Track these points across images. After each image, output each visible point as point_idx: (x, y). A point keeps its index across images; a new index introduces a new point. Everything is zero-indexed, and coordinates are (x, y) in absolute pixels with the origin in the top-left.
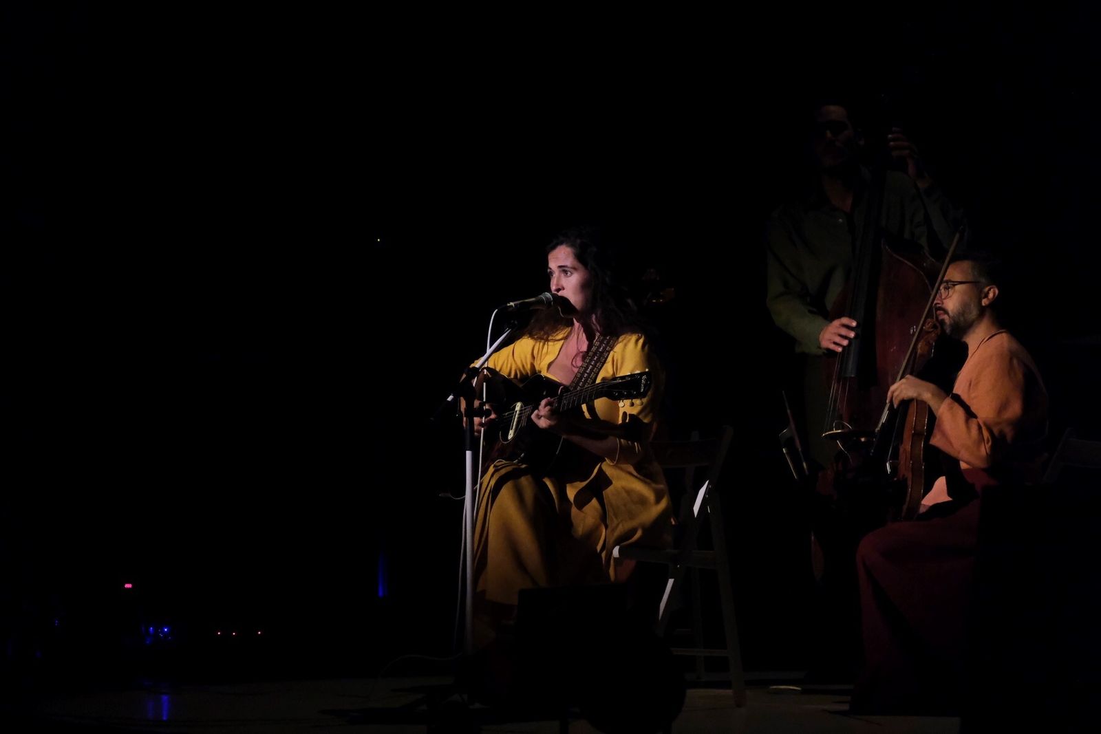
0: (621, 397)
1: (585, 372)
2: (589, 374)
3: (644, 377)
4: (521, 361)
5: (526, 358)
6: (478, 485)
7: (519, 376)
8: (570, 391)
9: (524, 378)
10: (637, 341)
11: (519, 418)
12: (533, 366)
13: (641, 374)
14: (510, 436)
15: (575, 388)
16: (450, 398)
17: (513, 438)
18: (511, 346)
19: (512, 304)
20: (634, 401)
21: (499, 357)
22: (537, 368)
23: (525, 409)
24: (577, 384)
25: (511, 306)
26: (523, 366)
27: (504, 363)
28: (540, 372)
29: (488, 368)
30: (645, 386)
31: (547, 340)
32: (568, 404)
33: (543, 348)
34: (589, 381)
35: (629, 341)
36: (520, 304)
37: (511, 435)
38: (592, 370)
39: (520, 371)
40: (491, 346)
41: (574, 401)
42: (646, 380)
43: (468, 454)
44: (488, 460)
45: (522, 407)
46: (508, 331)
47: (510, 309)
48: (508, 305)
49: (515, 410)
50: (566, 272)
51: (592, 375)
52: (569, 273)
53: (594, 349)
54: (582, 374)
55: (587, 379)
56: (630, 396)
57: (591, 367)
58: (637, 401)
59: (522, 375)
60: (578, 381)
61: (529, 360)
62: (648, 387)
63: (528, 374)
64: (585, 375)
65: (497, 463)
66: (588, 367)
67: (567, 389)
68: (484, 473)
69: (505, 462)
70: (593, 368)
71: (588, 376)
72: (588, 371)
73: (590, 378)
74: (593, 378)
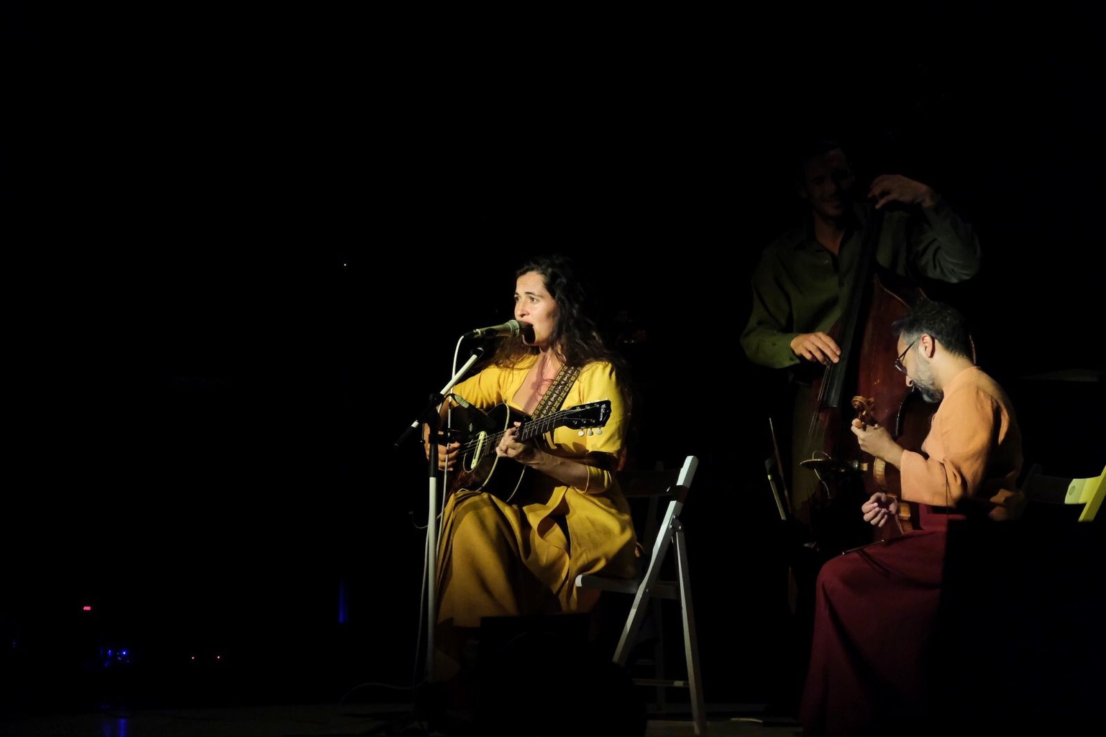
0: (580, 426)
1: (549, 399)
3: (604, 406)
4: (488, 390)
5: (492, 387)
6: (442, 514)
7: (485, 406)
8: (532, 420)
9: (490, 407)
10: (605, 368)
12: (499, 396)
13: (601, 403)
15: (539, 416)
16: (415, 424)
19: (478, 330)
20: (594, 430)
21: (465, 387)
22: (504, 398)
23: (488, 439)
25: (477, 333)
26: (489, 395)
27: (470, 392)
28: (506, 401)
29: (453, 395)
30: (604, 415)
31: (513, 368)
32: (530, 432)
33: (508, 377)
34: (554, 409)
35: (596, 368)
36: (487, 331)
38: (556, 399)
39: (486, 400)
40: (456, 372)
41: (535, 430)
42: (606, 410)
43: (432, 481)
44: (452, 489)
45: (485, 437)
46: (474, 357)
47: (476, 336)
48: (474, 331)
49: (479, 439)
50: (532, 299)
51: (557, 404)
52: (535, 301)
53: (559, 378)
54: (547, 402)
55: (551, 408)
56: (588, 425)
57: (555, 395)
58: (596, 430)
59: (488, 404)
60: (542, 410)
61: (495, 389)
62: (607, 415)
63: (493, 403)
64: (550, 403)
65: (460, 493)
66: (551, 396)
67: (529, 418)
68: (447, 501)
69: (467, 491)
70: (557, 397)
71: (552, 406)
72: (552, 399)
73: (554, 406)
74: (557, 406)
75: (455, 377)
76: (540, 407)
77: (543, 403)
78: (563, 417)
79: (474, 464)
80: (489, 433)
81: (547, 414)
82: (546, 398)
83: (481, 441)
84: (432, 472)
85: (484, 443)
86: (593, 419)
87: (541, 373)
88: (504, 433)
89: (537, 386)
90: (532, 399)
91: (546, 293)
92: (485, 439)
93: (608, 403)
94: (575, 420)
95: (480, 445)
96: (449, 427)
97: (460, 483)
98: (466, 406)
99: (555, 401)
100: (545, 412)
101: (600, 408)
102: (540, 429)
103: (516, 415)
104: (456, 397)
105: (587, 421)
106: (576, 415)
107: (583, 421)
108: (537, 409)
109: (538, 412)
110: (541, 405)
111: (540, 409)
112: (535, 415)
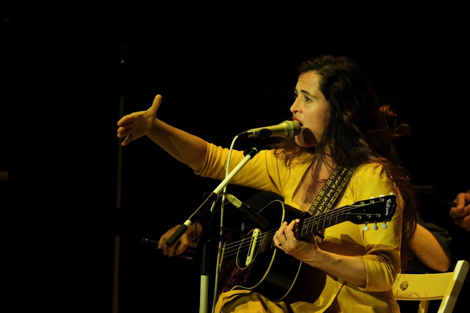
0: (364, 221)
1: (325, 195)
2: (329, 199)
3: (389, 201)
11: (257, 244)
13: (386, 198)
14: (248, 263)
15: (315, 212)
16: (187, 222)
17: (251, 264)
20: (378, 224)
23: (263, 235)
30: (390, 209)
32: (310, 229)
38: (332, 194)
41: (315, 226)
42: (391, 204)
43: (204, 279)
45: (259, 233)
49: (253, 236)
55: (327, 204)
56: (374, 220)
58: (381, 225)
60: (318, 206)
62: (393, 210)
64: (326, 199)
65: (231, 292)
72: (329, 195)
73: (330, 203)
74: (333, 203)
78: (346, 212)
79: (249, 260)
81: (323, 210)
84: (203, 270)
85: (258, 240)
86: (379, 213)
92: (259, 236)
93: (393, 198)
94: (360, 215)
95: (255, 242)
96: (221, 226)
97: (234, 280)
98: (238, 205)
99: (331, 196)
100: (320, 208)
101: (385, 203)
102: (321, 224)
104: (229, 197)
105: (371, 216)
106: (360, 210)
107: (368, 216)
108: (313, 206)
109: (314, 208)
110: (317, 201)
111: (315, 206)
112: (311, 211)
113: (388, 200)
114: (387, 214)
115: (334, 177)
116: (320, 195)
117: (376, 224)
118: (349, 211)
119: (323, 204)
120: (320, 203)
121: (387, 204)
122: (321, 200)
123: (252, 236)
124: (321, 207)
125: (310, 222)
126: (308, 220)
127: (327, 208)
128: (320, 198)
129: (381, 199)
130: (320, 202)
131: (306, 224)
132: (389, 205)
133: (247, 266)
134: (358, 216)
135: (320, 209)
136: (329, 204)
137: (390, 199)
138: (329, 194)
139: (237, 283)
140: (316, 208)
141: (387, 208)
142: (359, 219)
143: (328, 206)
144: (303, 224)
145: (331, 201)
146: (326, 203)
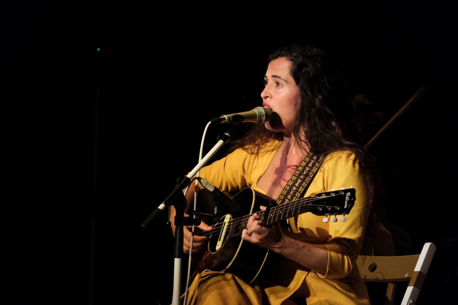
0: (325, 213)
1: (294, 185)
2: (298, 188)
4: (233, 174)
5: (237, 171)
6: (185, 294)
7: (229, 189)
8: (277, 205)
9: (235, 191)
10: (348, 157)
11: (228, 229)
12: (243, 180)
13: (346, 191)
14: (218, 248)
15: (283, 201)
16: (162, 206)
17: (221, 249)
18: (223, 160)
19: (225, 116)
21: (210, 170)
22: (248, 181)
23: (233, 221)
24: (286, 197)
25: (224, 119)
26: (234, 180)
27: (216, 174)
28: (250, 185)
29: (199, 179)
30: (349, 202)
32: (275, 217)
33: (254, 162)
34: (298, 195)
35: (340, 157)
36: (233, 117)
37: (219, 246)
38: (300, 184)
39: (231, 184)
40: (203, 156)
41: (280, 215)
42: (350, 197)
43: (177, 262)
44: (195, 270)
46: (220, 142)
47: (223, 122)
48: (221, 117)
49: (225, 222)
50: (278, 84)
51: (301, 190)
52: (280, 85)
53: (304, 164)
54: (291, 187)
55: (296, 193)
56: (334, 212)
57: (299, 181)
58: (340, 217)
59: (233, 188)
61: (240, 173)
62: (351, 203)
63: (238, 187)
64: (294, 188)
65: (204, 273)
66: (296, 181)
67: (274, 203)
68: (191, 281)
69: (211, 272)
70: (302, 183)
71: (297, 191)
72: (297, 185)
73: (299, 192)
74: (301, 192)
75: (201, 161)
76: (285, 193)
77: (288, 188)
78: (308, 203)
80: (234, 216)
81: (292, 199)
82: (291, 183)
83: (227, 224)
84: (177, 253)
85: (229, 226)
86: (338, 206)
87: (284, 159)
88: (249, 217)
89: (280, 171)
90: (276, 183)
91: (292, 80)
92: (230, 222)
93: (352, 191)
94: (320, 207)
95: (225, 227)
96: (195, 210)
97: (204, 264)
98: (211, 189)
99: (300, 186)
101: (345, 196)
102: (285, 214)
103: (262, 199)
104: (202, 181)
105: (331, 208)
106: (321, 202)
107: (328, 208)
108: (282, 194)
109: (283, 197)
110: (286, 190)
111: (284, 195)
112: (280, 200)
113: (348, 194)
114: (346, 207)
115: (302, 168)
116: (289, 185)
117: (336, 216)
118: (311, 202)
119: (291, 193)
120: (288, 193)
121: (347, 197)
122: (290, 189)
123: (223, 222)
124: (290, 196)
125: (276, 211)
126: (274, 209)
127: (295, 197)
128: (289, 187)
129: (341, 192)
130: (289, 191)
131: (272, 212)
132: (348, 198)
133: (217, 251)
134: (319, 208)
135: (289, 198)
136: (297, 193)
137: (349, 193)
138: (298, 183)
139: (206, 267)
140: (285, 197)
141: (346, 202)
142: (320, 210)
143: (296, 195)
144: (269, 213)
145: (299, 191)
146: (294, 193)
